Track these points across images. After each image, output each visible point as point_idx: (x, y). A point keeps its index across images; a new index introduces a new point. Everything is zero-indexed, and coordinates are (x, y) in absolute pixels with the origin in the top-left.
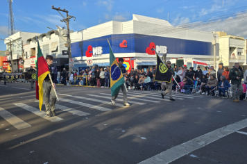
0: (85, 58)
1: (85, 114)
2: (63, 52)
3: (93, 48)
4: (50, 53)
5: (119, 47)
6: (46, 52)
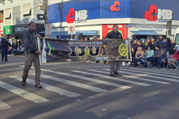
0: (64, 24)
1: (75, 95)
2: (38, 16)
3: (76, 12)
4: (22, 18)
5: (110, 10)
6: (16, 16)
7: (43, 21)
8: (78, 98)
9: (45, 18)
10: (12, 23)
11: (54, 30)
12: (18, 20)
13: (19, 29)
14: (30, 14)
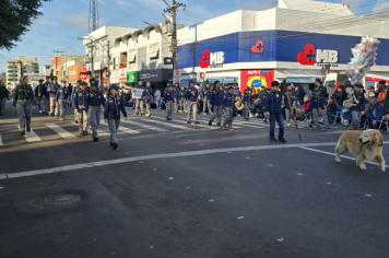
0: (198, 70)
2: (165, 59)
3: (211, 54)
4: (148, 62)
5: (250, 51)
6: (142, 59)
7: (171, 66)
9: (173, 62)
10: (136, 68)
11: (184, 77)
12: (143, 65)
13: (144, 76)
14: (157, 57)
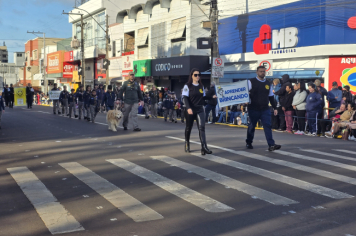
0: (249, 56)
4: (168, 45)
6: (158, 41)
8: (292, 207)
9: (212, 45)
10: (149, 54)
11: (228, 69)
12: (160, 50)
13: (162, 67)
14: (183, 38)
